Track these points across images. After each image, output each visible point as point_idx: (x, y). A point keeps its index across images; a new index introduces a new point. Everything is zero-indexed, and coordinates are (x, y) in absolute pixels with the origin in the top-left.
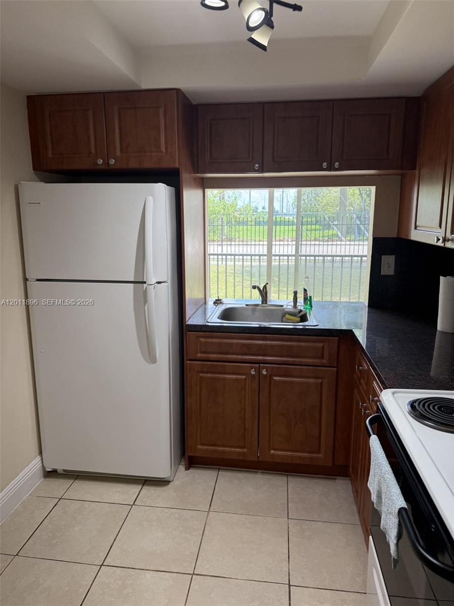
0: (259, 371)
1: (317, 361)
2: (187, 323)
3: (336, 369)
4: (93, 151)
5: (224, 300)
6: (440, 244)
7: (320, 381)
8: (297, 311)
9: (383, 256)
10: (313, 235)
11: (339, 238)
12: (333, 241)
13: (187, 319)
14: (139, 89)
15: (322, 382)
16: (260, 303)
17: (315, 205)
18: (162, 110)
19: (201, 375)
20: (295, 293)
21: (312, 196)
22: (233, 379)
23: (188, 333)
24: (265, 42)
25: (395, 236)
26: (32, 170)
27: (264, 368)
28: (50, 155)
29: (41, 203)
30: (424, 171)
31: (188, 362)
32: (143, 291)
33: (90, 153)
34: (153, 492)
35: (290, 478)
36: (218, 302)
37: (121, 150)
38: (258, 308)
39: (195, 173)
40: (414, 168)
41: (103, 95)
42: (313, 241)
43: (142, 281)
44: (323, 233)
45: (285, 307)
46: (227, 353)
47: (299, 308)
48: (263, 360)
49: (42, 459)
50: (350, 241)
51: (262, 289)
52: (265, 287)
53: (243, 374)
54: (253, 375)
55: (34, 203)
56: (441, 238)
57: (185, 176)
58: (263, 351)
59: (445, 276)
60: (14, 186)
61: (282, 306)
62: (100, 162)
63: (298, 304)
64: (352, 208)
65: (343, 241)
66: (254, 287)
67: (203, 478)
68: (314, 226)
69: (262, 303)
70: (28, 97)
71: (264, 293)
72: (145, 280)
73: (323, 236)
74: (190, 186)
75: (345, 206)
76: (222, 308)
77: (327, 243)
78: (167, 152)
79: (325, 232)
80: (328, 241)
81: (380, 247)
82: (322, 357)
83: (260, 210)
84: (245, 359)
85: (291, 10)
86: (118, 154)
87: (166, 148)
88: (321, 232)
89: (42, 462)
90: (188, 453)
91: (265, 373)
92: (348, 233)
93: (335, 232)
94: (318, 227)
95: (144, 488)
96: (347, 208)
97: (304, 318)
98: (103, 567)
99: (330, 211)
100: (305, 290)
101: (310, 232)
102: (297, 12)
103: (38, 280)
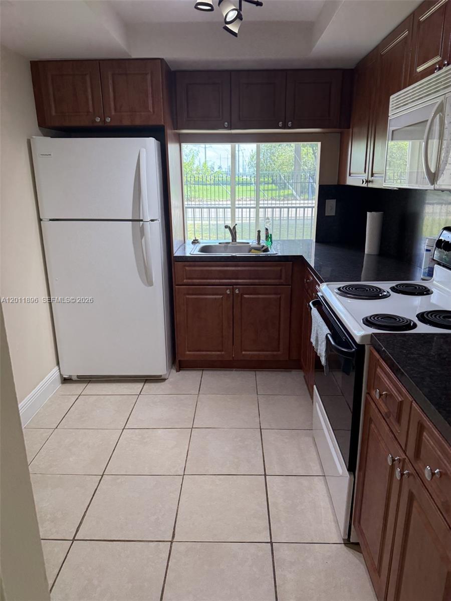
0: (233, 291)
1: (277, 281)
2: (175, 255)
3: (290, 286)
4: (91, 110)
5: (200, 240)
6: (365, 185)
7: (279, 296)
8: (261, 246)
9: (327, 201)
10: (270, 195)
11: (294, 197)
12: (288, 200)
13: (174, 252)
14: (129, 57)
15: (280, 297)
16: (231, 241)
17: (271, 164)
18: (149, 77)
19: (187, 296)
20: (259, 232)
21: (268, 155)
22: (212, 299)
23: (176, 263)
24: (236, 30)
25: (336, 184)
26: (37, 126)
27: (236, 288)
28: (54, 113)
29: (52, 155)
30: (356, 130)
31: (176, 287)
32: (140, 228)
33: (88, 112)
34: (153, 386)
35: (257, 373)
36: (195, 242)
37: (115, 110)
38: (229, 245)
39: (174, 129)
40: (349, 128)
41: (98, 61)
42: (270, 200)
43: (138, 219)
44: (279, 193)
45: (250, 244)
46: (207, 279)
47: (262, 244)
48: (236, 282)
49: (59, 369)
50: (304, 200)
51: (232, 228)
52: (234, 228)
53: (220, 295)
54: (228, 294)
55: (46, 155)
56: (365, 181)
57: (169, 132)
58: (235, 275)
59: (370, 211)
60: (26, 140)
61: (248, 243)
62: (98, 120)
63: (261, 241)
64: (306, 168)
65: (298, 200)
66: (226, 227)
67: (191, 377)
68: (271, 185)
69: (233, 241)
70: (31, 61)
71: (233, 232)
72: (141, 218)
73: (279, 196)
74: (172, 141)
75: (300, 165)
76: (199, 246)
77: (283, 202)
78: (154, 111)
79: (281, 191)
80: (283, 200)
81: (325, 193)
82: (280, 278)
83: (216, 169)
84: (222, 282)
85: (255, 5)
86: (113, 113)
87: (153, 107)
88: (277, 192)
89: (60, 371)
90: (179, 358)
91: (237, 291)
92: (302, 192)
93: (290, 192)
94: (274, 187)
95: (146, 384)
96: (302, 168)
97: (266, 250)
98: (124, 430)
99: (285, 170)
100: (267, 229)
101: (267, 192)
102: (259, 7)
103: (50, 220)
